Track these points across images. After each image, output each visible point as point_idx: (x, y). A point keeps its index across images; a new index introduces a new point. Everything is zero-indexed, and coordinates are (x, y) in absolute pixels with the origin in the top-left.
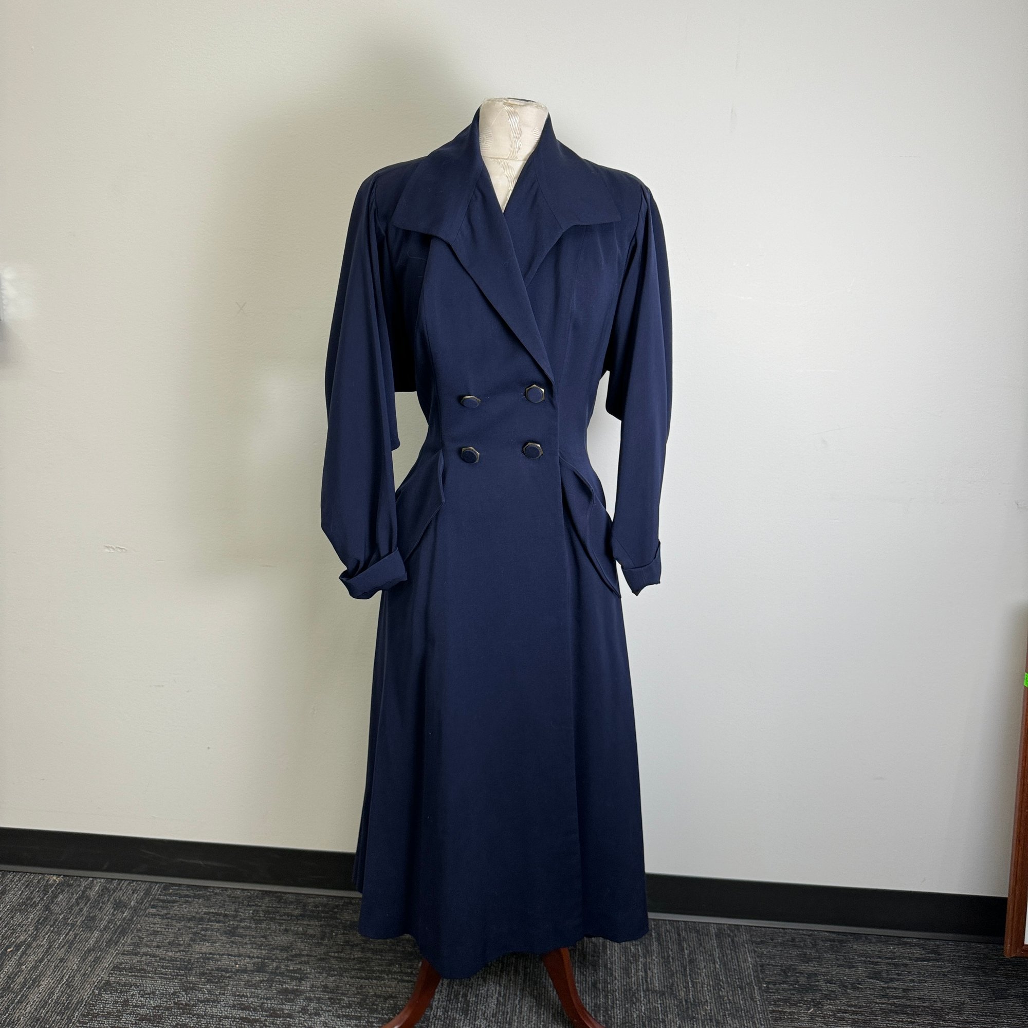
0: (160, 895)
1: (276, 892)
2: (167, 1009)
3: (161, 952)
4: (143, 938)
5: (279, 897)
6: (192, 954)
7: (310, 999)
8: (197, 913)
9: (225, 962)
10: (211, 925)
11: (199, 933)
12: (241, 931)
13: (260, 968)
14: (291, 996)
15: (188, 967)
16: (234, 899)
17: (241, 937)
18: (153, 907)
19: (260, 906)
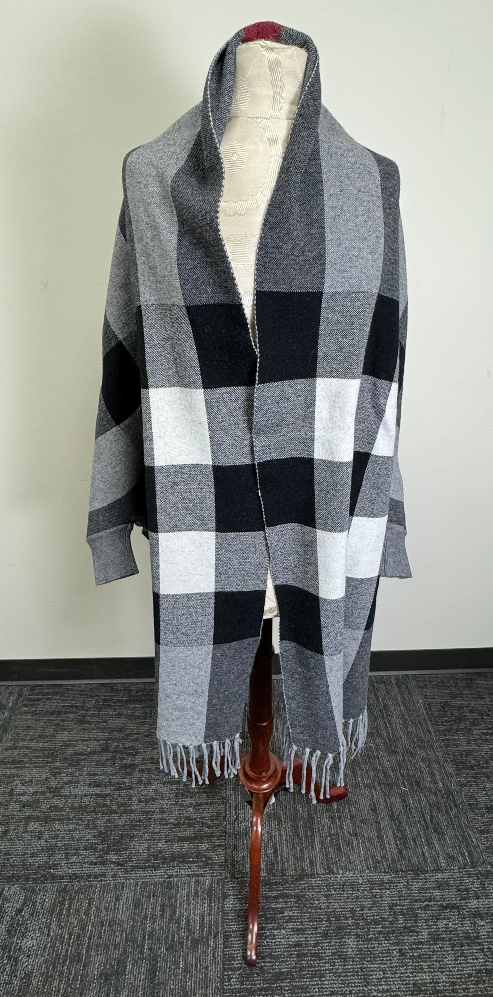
0: (29, 695)
1: (109, 684)
2: (43, 793)
3: (33, 744)
4: (20, 734)
5: (111, 687)
6: (56, 743)
7: (142, 771)
8: (56, 707)
9: (80, 747)
10: (67, 717)
11: (59, 725)
12: (89, 719)
13: (105, 749)
14: (129, 770)
15: (52, 754)
16: (81, 693)
17: (89, 724)
18: (26, 706)
19: (100, 696)
